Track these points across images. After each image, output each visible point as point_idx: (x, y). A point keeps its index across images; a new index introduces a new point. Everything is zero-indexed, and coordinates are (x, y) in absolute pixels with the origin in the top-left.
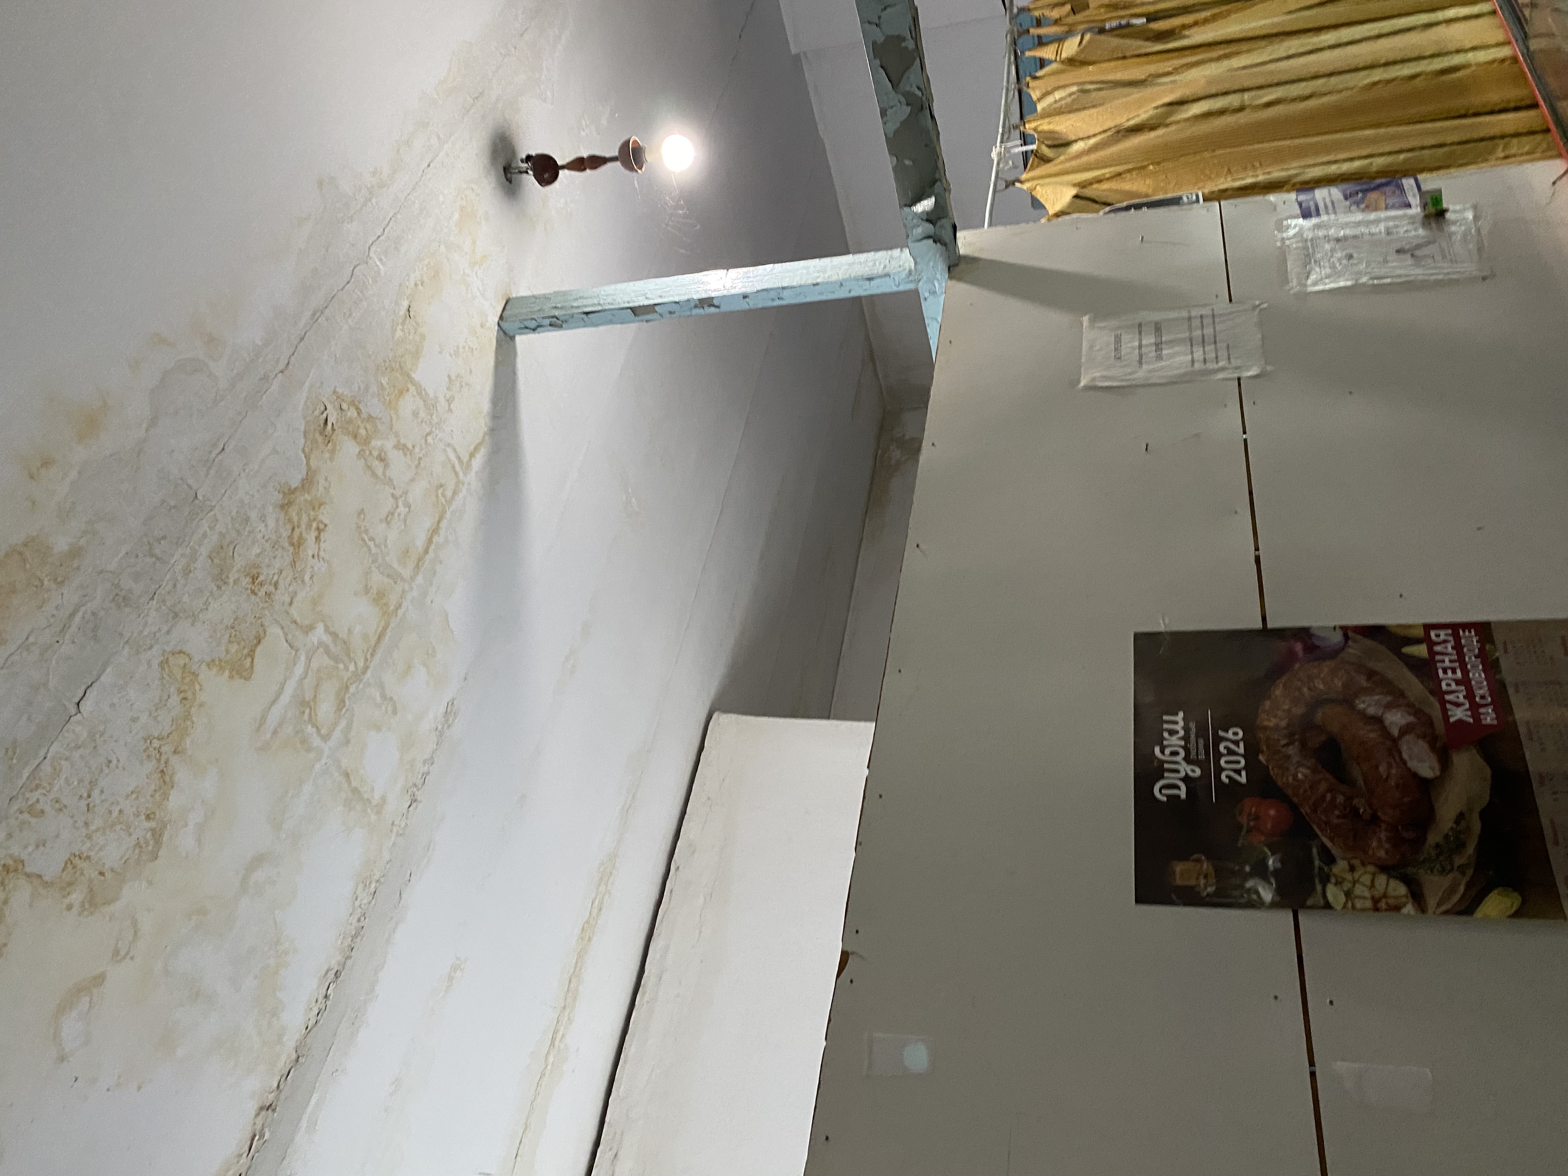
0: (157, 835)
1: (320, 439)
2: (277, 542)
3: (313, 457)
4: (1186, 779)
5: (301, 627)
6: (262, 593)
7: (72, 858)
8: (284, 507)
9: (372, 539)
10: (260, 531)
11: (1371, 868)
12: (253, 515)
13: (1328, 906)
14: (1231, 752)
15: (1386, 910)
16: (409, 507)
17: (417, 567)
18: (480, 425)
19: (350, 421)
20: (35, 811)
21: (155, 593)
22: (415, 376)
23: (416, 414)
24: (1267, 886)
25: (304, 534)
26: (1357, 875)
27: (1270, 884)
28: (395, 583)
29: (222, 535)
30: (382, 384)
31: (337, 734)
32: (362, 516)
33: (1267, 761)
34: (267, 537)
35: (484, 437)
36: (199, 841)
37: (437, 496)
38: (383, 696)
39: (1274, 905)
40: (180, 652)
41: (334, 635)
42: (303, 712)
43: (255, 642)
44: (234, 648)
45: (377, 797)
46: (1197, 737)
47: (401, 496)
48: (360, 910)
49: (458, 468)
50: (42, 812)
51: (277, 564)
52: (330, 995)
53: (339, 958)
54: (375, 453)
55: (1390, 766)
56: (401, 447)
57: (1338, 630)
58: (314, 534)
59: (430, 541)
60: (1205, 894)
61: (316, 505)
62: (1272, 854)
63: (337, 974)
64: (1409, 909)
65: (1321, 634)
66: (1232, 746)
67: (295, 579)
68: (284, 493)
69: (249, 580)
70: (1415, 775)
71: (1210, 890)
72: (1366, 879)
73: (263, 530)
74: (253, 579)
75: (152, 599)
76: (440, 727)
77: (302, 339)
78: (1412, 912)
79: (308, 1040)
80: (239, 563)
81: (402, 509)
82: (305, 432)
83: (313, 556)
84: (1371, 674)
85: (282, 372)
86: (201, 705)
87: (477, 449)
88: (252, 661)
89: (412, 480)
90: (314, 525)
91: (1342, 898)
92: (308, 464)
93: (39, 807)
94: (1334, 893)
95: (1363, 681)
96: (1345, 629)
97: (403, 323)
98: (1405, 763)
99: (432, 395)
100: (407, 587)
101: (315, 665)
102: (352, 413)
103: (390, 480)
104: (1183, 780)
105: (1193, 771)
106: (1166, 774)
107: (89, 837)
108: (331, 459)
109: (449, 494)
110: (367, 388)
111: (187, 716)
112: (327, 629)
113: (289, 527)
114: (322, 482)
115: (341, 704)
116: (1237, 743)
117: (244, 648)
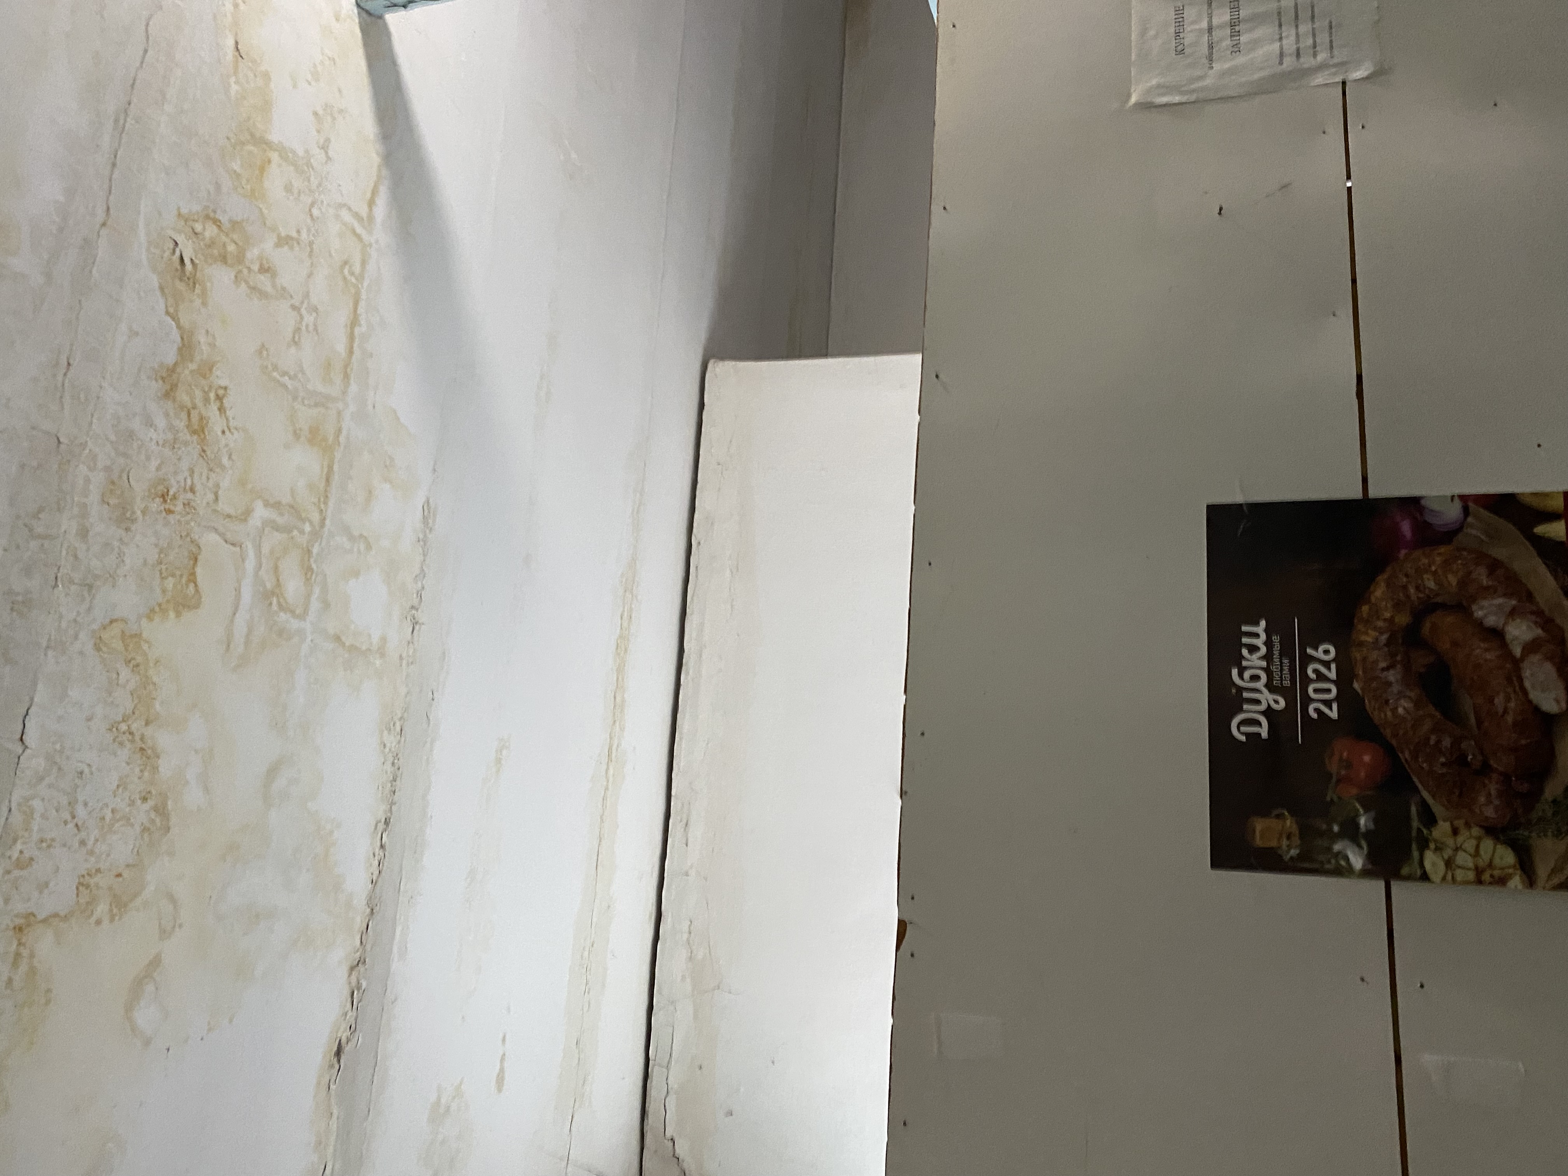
0: (161, 810)
1: (181, 286)
2: (175, 440)
3: (180, 315)
4: (1269, 713)
5: (236, 517)
6: (179, 508)
7: (82, 880)
8: (169, 394)
9: (284, 374)
10: (151, 439)
11: (1476, 831)
12: (136, 424)
13: (1425, 877)
14: (1321, 677)
15: (1490, 883)
16: (316, 310)
17: (346, 376)
18: (372, 156)
19: (211, 244)
20: (24, 863)
21: (56, 578)
22: (274, 137)
23: (288, 188)
24: (1357, 849)
25: (204, 413)
26: (1460, 839)
27: (1360, 846)
28: (327, 408)
29: (108, 469)
30: (235, 171)
31: (315, 605)
32: (265, 353)
33: (1362, 689)
34: (161, 443)
35: (379, 170)
36: (206, 790)
37: (345, 278)
38: (352, 538)
39: (1365, 873)
40: (111, 622)
41: (277, 506)
42: (271, 604)
43: (192, 562)
44: (170, 583)
45: (375, 640)
46: (1281, 656)
47: (302, 302)
48: (390, 755)
49: (359, 230)
50: (32, 859)
51: (185, 465)
52: (385, 843)
53: (384, 807)
54: (256, 267)
55: (1508, 699)
56: (284, 241)
57: (1457, 500)
58: (214, 407)
59: (351, 337)
60: (1288, 857)
61: (206, 369)
62: (1365, 812)
63: (387, 822)
64: (1516, 882)
65: (1435, 506)
66: (1323, 670)
67: (211, 470)
68: (163, 378)
69: (158, 500)
70: (1537, 709)
71: (1294, 852)
72: (1470, 845)
73: (154, 436)
74: (164, 498)
75: (56, 586)
76: (421, 536)
77: (114, 165)
78: (1520, 887)
79: (377, 890)
80: (139, 488)
81: (309, 319)
82: (162, 289)
83: (223, 432)
84: (1494, 566)
85: (104, 224)
86: (157, 662)
87: (375, 192)
88: (196, 586)
89: (310, 275)
90: (212, 395)
91: (1442, 865)
92: (179, 327)
93: (27, 855)
94: (1432, 861)
95: (1481, 575)
96: (1463, 498)
97: (236, 73)
98: (1525, 692)
99: (301, 153)
100: (340, 405)
101: (265, 550)
102: (210, 231)
103: (284, 289)
104: (1264, 713)
105: (1276, 702)
106: (1245, 707)
107: (91, 853)
108: (204, 304)
109: (357, 269)
110: (218, 187)
111: (146, 681)
112: (267, 504)
113: (184, 415)
114: (202, 339)
115: (308, 571)
116: (1327, 664)
117: (181, 576)
